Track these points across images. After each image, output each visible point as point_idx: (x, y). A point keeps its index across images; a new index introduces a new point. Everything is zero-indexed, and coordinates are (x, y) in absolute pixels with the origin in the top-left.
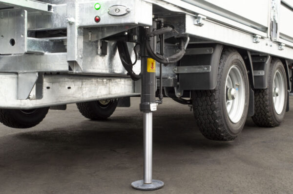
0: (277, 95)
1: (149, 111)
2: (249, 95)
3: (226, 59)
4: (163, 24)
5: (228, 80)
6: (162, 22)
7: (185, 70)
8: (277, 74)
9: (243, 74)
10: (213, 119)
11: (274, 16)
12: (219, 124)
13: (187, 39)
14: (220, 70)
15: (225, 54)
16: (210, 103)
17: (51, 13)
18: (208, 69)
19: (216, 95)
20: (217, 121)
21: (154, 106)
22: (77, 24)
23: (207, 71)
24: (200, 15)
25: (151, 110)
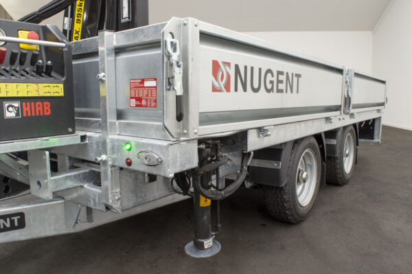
0: (347, 156)
5: (301, 163)
8: (349, 137)
9: (316, 154)
10: (282, 210)
11: (348, 91)
13: (251, 154)
16: (280, 196)
17: (86, 144)
18: (278, 165)
19: (287, 189)
20: (285, 204)
21: (208, 243)
22: (110, 163)
23: (278, 168)
24: (265, 128)
25: (206, 247)
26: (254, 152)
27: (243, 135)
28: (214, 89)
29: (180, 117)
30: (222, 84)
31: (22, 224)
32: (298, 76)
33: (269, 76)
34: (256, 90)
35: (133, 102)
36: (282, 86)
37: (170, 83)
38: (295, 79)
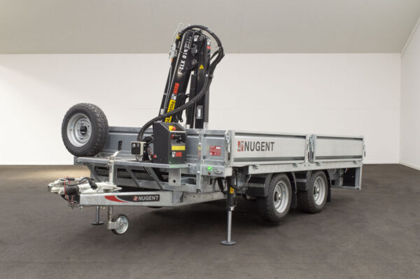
0: (318, 193)
1: (230, 210)
3: (275, 180)
5: (278, 189)
7: (252, 185)
8: (319, 179)
11: (311, 149)
15: (274, 177)
17: (190, 167)
18: (263, 186)
22: (201, 174)
24: (256, 166)
26: (252, 175)
27: (247, 168)
28: (239, 150)
29: (229, 159)
30: (240, 149)
31: (158, 200)
32: (273, 143)
33: (258, 145)
34: (252, 150)
35: (211, 154)
36: (263, 148)
37: (227, 148)
38: (271, 145)
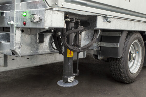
2: (144, 56)
3: (130, 38)
4: (80, 24)
5: (132, 47)
6: (79, 22)
7: (104, 45)
9: (141, 44)
10: (120, 73)
12: (124, 77)
13: (99, 31)
14: (125, 45)
15: (129, 35)
16: (118, 65)
17: (4, 17)
19: (122, 61)
21: (71, 79)
22: (15, 26)
23: (117, 47)
24: (108, 16)
25: (69, 81)
